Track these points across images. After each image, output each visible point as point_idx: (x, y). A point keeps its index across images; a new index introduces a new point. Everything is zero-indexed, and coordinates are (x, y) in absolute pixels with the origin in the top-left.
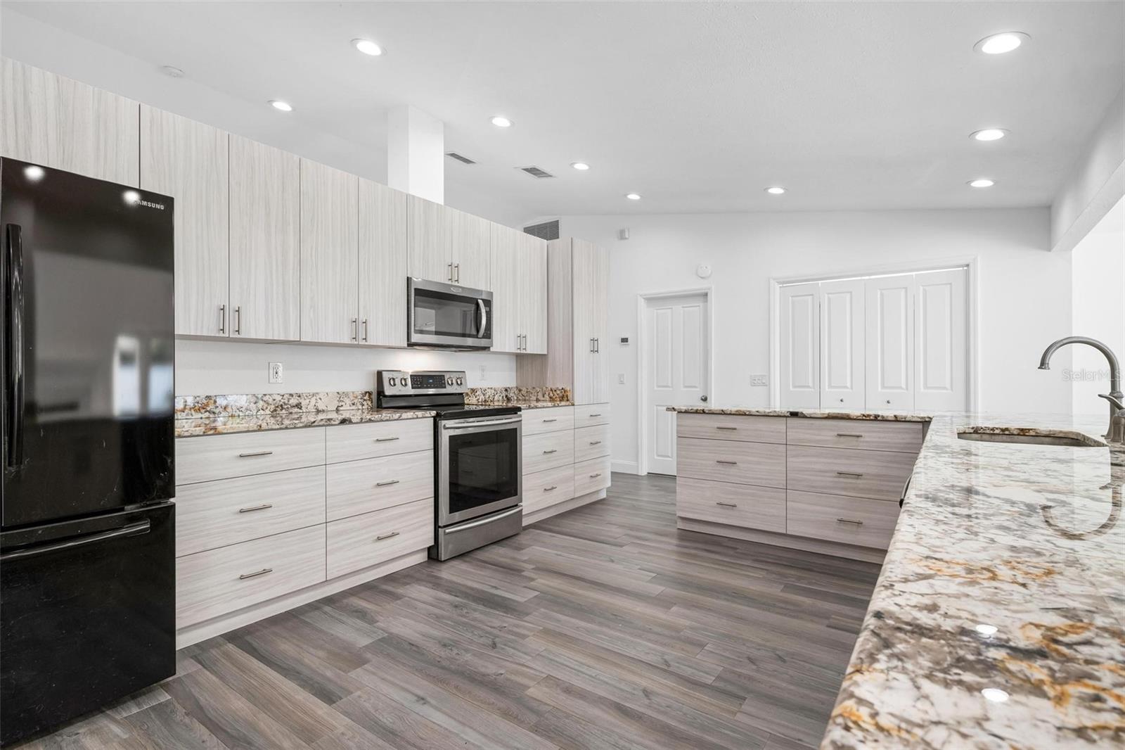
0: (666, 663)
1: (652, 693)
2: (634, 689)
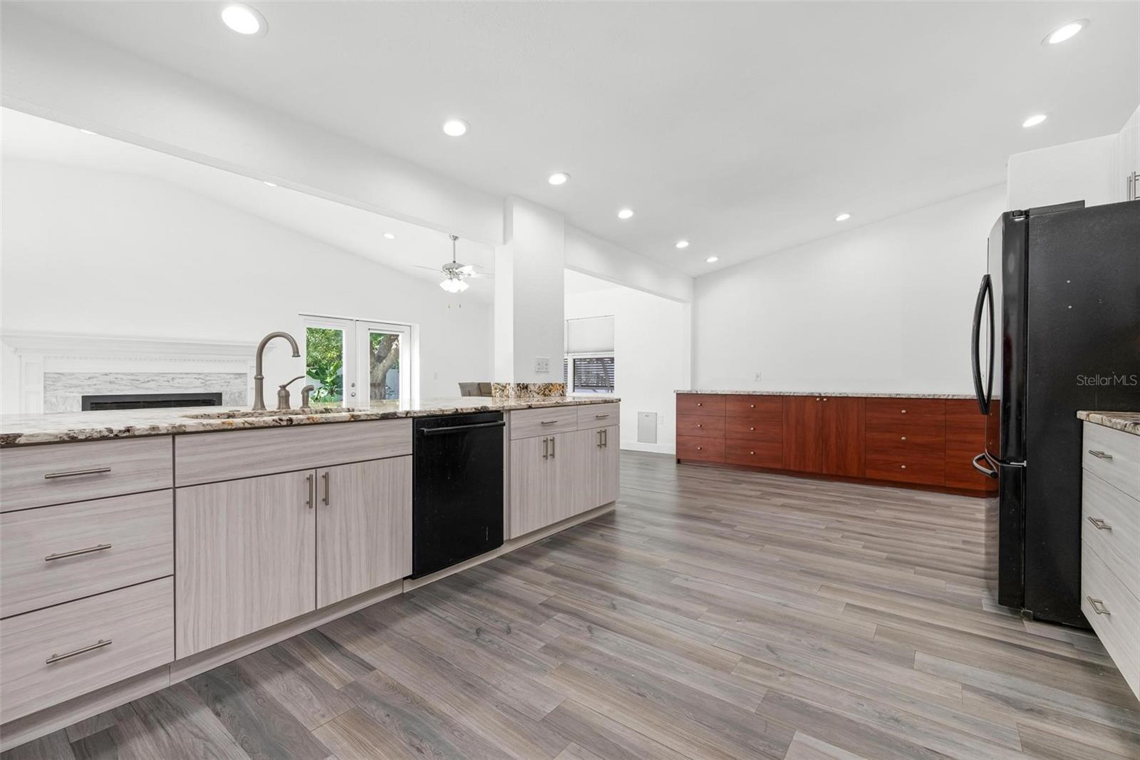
0: (590, 630)
1: (609, 607)
2: (622, 610)
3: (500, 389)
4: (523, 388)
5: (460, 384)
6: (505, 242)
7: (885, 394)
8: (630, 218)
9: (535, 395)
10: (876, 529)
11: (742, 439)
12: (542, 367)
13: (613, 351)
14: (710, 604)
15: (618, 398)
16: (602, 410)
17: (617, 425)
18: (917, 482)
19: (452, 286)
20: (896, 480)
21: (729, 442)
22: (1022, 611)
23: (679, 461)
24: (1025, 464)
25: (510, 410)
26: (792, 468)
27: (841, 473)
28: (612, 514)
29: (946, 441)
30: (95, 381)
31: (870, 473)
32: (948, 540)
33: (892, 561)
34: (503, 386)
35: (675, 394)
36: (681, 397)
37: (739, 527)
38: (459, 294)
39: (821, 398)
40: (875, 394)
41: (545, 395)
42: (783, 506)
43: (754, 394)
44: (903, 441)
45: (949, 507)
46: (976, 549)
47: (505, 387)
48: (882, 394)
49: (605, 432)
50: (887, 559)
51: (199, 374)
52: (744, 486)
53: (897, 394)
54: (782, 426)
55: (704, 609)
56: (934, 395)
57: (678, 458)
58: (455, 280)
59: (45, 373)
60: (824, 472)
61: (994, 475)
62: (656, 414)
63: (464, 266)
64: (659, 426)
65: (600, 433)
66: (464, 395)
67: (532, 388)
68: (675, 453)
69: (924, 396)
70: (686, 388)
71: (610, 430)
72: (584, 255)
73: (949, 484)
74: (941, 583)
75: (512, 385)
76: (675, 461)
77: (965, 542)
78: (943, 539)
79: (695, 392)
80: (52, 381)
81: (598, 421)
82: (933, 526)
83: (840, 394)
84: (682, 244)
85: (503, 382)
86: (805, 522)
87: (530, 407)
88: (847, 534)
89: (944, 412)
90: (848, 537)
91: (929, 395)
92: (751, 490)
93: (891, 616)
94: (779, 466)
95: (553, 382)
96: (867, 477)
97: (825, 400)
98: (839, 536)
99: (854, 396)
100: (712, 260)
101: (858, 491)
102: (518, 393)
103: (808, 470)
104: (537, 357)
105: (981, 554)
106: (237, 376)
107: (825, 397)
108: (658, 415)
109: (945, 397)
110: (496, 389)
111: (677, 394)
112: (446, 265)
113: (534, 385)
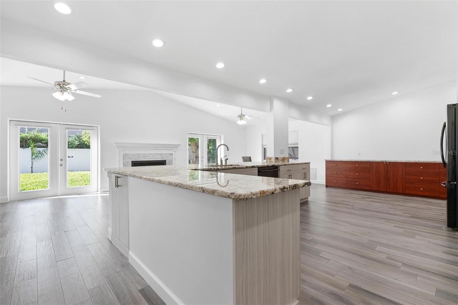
3: (269, 159)
4: (277, 159)
5: (242, 157)
6: (270, 111)
7: (413, 161)
8: (311, 99)
9: (280, 161)
10: (408, 209)
11: (353, 178)
12: (282, 152)
13: (298, 144)
14: (348, 223)
15: (309, 162)
16: (304, 166)
17: (309, 171)
18: (428, 195)
19: (241, 122)
20: (419, 194)
21: (347, 179)
22: (455, 229)
23: (327, 186)
24: (456, 183)
25: (280, 166)
26: (374, 189)
27: (395, 191)
28: (308, 201)
29: (440, 179)
30: (134, 156)
31: (407, 192)
32: (436, 213)
33: (412, 217)
34: (270, 158)
35: (325, 161)
36: (327, 162)
37: (355, 206)
38: (243, 125)
39: (386, 163)
40: (409, 161)
41: (283, 161)
42: (371, 201)
43: (358, 161)
44: (421, 179)
45: (440, 204)
46: (444, 215)
47: (271, 158)
48: (412, 161)
49: (306, 173)
50: (411, 216)
51: (160, 154)
52: (354, 195)
53: (419, 161)
54: (370, 173)
55: (347, 224)
56: (435, 161)
57: (327, 185)
58: (242, 120)
59: (123, 154)
60: (388, 191)
61: (446, 187)
62: (316, 169)
63: (245, 116)
64: (317, 173)
65: (305, 174)
66: (244, 161)
67: (279, 159)
68: (325, 184)
69: (430, 162)
70: (329, 159)
71: (307, 173)
72: (294, 112)
73: (441, 196)
74: (429, 223)
75: (274, 158)
76: (325, 186)
77: (442, 213)
78: (434, 212)
79: (333, 160)
80: (125, 156)
81: (303, 170)
82: (432, 209)
83: (394, 161)
84: (329, 106)
85: (270, 157)
86: (380, 206)
87: (285, 165)
88: (396, 209)
89: (439, 168)
90: (396, 210)
91: (432, 162)
92: (358, 196)
93: (409, 229)
94: (369, 189)
95: (286, 157)
96: (406, 193)
97: (388, 163)
98: (393, 210)
99: (400, 162)
100: (340, 110)
101: (401, 198)
102: (275, 160)
103: (381, 190)
104: (281, 148)
105: (445, 216)
106: (170, 155)
107: (388, 162)
108: (317, 169)
109: (439, 162)
110: (267, 159)
111: (326, 161)
112: (239, 115)
113: (280, 158)
